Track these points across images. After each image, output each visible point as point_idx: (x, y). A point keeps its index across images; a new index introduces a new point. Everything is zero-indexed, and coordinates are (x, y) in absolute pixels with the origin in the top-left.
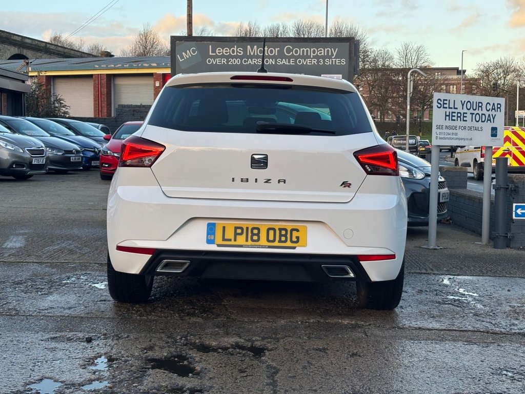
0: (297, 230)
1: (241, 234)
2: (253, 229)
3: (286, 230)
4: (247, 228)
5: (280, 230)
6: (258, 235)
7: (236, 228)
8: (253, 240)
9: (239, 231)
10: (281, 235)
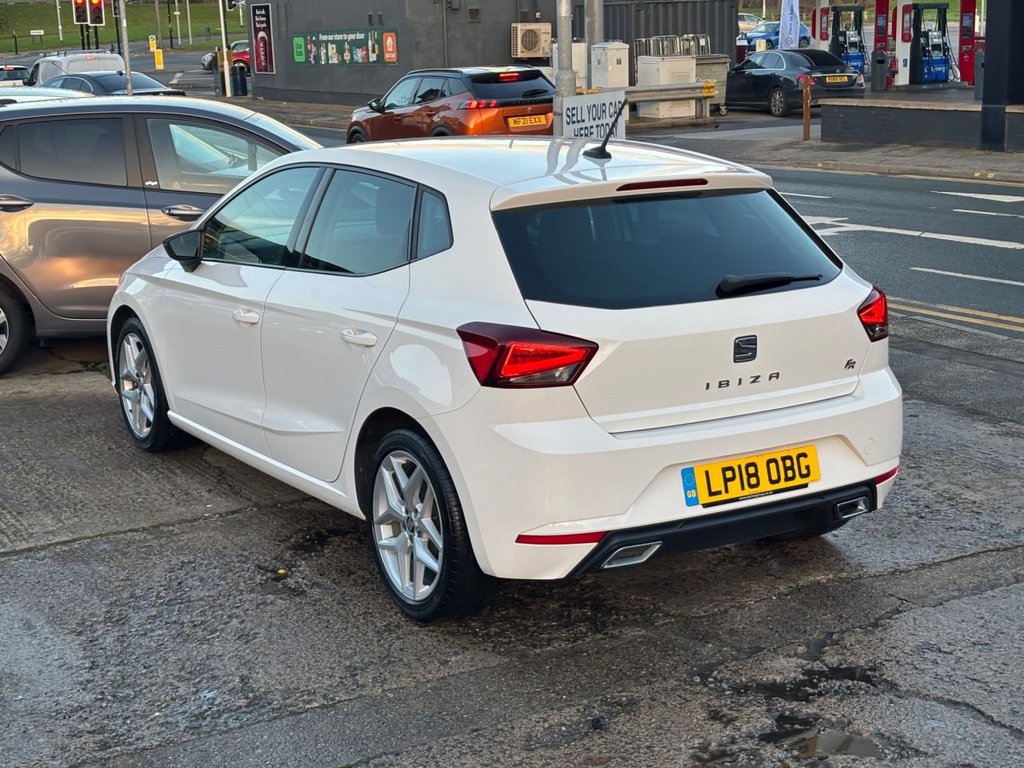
0: (805, 455)
1: (733, 479)
2: (748, 465)
3: (790, 458)
4: (739, 467)
5: (784, 459)
6: (756, 475)
7: (724, 470)
8: (751, 486)
9: (729, 474)
10: (786, 469)
